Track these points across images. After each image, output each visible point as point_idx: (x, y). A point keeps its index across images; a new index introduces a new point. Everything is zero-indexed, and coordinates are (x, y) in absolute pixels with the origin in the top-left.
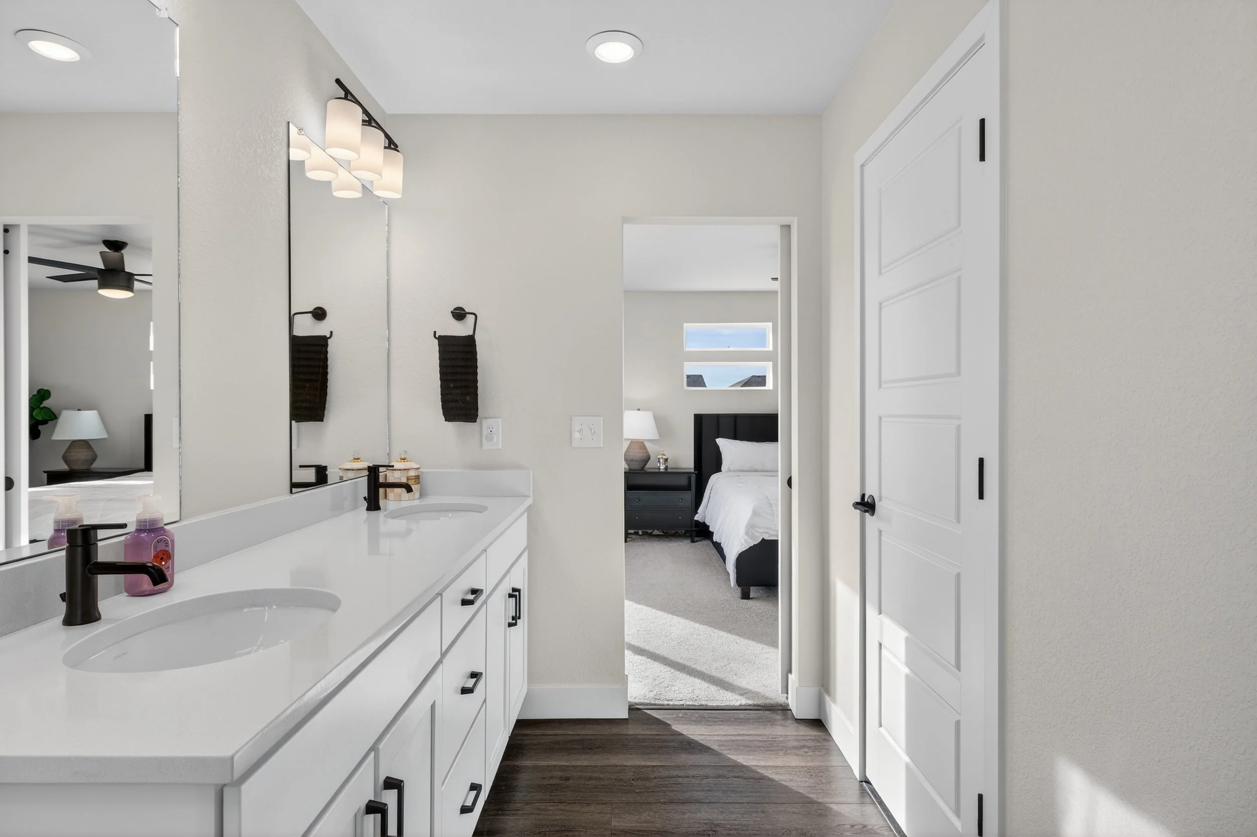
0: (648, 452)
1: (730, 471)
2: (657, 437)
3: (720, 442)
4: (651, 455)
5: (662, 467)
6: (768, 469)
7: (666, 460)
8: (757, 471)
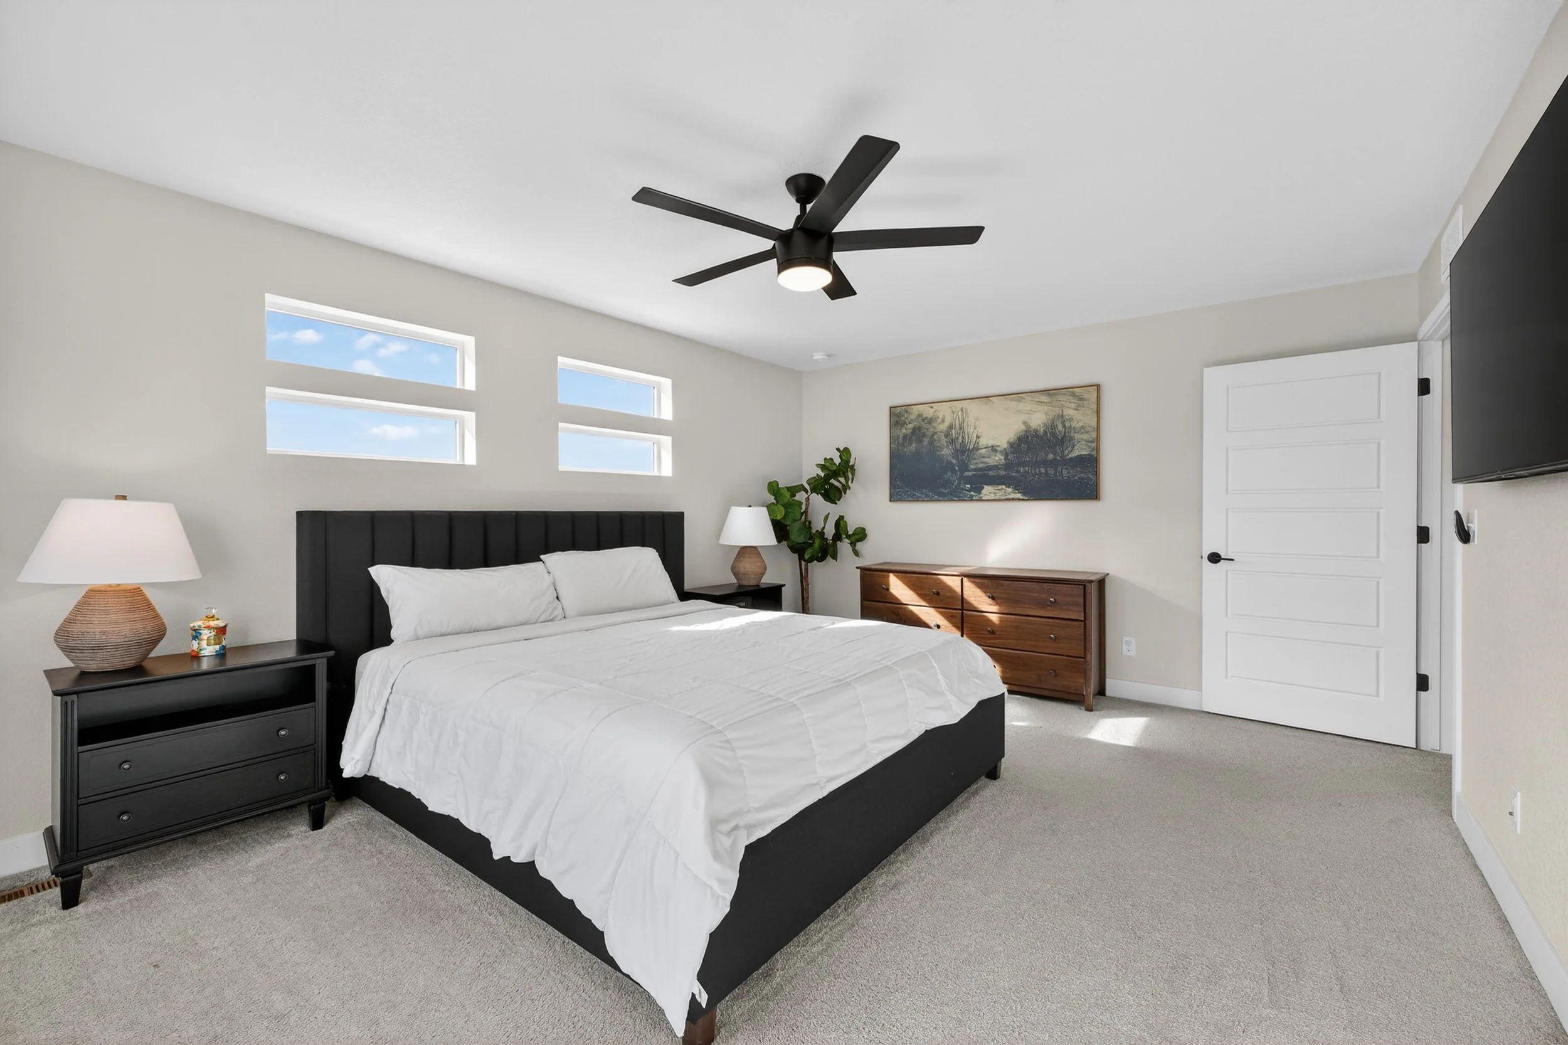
0: (157, 616)
1: (418, 639)
2: (195, 575)
3: (381, 574)
4: (166, 621)
5: (209, 650)
6: (500, 622)
7: (222, 631)
8: (476, 631)
